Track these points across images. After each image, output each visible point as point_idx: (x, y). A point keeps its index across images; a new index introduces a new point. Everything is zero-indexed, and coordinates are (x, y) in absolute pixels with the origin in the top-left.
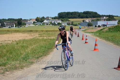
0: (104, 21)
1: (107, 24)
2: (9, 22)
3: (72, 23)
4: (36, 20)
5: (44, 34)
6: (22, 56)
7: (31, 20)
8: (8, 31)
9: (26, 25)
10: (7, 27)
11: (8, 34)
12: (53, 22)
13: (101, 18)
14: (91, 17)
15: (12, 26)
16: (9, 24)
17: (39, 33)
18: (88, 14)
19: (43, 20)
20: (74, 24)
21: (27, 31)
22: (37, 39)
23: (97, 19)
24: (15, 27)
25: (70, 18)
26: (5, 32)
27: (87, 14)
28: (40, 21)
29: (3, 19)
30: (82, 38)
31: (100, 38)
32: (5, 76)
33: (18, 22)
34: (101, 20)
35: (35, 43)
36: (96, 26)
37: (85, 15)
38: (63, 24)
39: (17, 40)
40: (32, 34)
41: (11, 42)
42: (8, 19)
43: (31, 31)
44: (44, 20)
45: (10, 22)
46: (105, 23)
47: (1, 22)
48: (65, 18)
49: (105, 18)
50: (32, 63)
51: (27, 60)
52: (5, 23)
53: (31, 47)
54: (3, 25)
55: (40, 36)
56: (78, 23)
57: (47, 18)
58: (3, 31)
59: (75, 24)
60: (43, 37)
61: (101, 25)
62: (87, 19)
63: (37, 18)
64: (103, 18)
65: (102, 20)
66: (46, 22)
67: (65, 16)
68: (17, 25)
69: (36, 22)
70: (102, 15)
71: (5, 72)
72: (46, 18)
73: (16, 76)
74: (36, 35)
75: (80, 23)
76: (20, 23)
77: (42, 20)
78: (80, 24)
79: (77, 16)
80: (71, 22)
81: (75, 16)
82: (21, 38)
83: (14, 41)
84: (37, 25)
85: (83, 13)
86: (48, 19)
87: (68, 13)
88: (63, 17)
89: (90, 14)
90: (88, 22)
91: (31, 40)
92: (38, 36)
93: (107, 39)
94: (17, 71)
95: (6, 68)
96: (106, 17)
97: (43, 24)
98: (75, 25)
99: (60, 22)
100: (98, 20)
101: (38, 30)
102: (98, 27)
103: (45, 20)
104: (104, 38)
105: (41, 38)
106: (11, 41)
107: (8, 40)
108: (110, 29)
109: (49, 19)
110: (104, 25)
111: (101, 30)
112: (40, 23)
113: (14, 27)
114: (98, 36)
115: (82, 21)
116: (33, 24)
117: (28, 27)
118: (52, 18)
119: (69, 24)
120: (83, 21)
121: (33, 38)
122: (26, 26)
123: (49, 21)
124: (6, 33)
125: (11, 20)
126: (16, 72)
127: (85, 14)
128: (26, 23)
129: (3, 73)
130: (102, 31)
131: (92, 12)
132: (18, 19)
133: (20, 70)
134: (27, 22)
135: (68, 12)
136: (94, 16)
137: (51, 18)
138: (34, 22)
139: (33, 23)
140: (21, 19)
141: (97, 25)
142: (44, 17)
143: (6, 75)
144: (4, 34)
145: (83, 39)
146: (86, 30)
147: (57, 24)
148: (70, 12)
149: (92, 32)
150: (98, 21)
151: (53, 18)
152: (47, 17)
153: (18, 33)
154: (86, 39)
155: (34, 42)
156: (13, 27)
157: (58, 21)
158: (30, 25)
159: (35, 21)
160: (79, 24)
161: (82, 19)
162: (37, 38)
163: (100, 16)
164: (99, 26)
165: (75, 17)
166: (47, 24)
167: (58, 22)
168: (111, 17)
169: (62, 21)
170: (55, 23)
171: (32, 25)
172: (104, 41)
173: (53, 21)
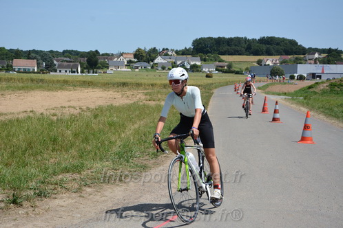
0: (315, 63)
1: (323, 73)
2: (65, 59)
3: (230, 66)
4: (136, 56)
5: (158, 92)
6: (115, 149)
7: (121, 55)
8: (66, 82)
9: (108, 67)
10: (60, 71)
11: (67, 90)
12: (178, 63)
13: (306, 55)
14: (279, 53)
15: (73, 70)
16: (65, 63)
17: (145, 91)
18: (271, 44)
19: (154, 55)
20: (233, 69)
21: (114, 85)
22: (144, 105)
23: (297, 58)
24: (80, 74)
25: (223, 54)
26: (58, 85)
27: (269, 45)
28: (145, 58)
29: (51, 52)
30: (264, 108)
31: (311, 110)
32: (83, 197)
33: (87, 60)
34: (306, 60)
35: (139, 117)
36: (292, 77)
37: (264, 47)
38: (204, 70)
39: (92, 106)
40: (129, 93)
41: (79, 111)
42: (64, 52)
43: (124, 84)
44: (155, 58)
45: (68, 59)
46: (316, 69)
47: (45, 59)
48: (210, 52)
49: (317, 55)
50: (144, 168)
51: (130, 161)
52: (55, 62)
53: (133, 127)
54: (50, 68)
55: (148, 97)
56: (244, 67)
57: (165, 53)
58: (53, 81)
59: (236, 70)
60: (158, 102)
61: (305, 75)
62: (268, 57)
63: (139, 50)
64: (311, 57)
65: (309, 61)
66: (161, 63)
67: (211, 47)
68: (85, 68)
69: (136, 60)
70: (310, 49)
71: (84, 188)
72: (160, 53)
73: (112, 200)
74: (139, 96)
75: (251, 67)
76: (93, 61)
77: (150, 56)
78: (249, 70)
79: (243, 49)
80: (226, 64)
81: (238, 48)
82: (101, 103)
83: (84, 108)
84: (137, 68)
85: (258, 43)
86: (167, 55)
87: (219, 42)
88: (205, 50)
89: (278, 44)
90: (271, 64)
91: (128, 108)
92: (143, 97)
93: (330, 112)
94: (112, 186)
95: (82, 177)
96: (319, 55)
97: (152, 67)
98: (237, 73)
99: (199, 63)
100: (298, 61)
101: (143, 81)
102: (298, 79)
103: (159, 58)
104: (322, 110)
105: (152, 103)
106: (78, 108)
107: (69, 107)
108: (332, 85)
109: (170, 53)
110: (314, 76)
111: (310, 87)
112: (145, 64)
113: (78, 73)
114: (302, 104)
115: (254, 62)
116: (126, 65)
117: (112, 72)
118: (177, 52)
119: (220, 68)
120: (259, 62)
121: (133, 102)
122: (109, 71)
123: (169, 60)
124: (61, 89)
125: (71, 54)
126: (110, 190)
127: (264, 45)
128: (108, 64)
129: (79, 190)
130: (311, 90)
131: (283, 40)
132: (89, 53)
133: (118, 185)
134: (111, 59)
135: (219, 38)
136: (290, 49)
137: (174, 53)
138: (130, 62)
139: (126, 63)
140: (97, 51)
141: (296, 75)
142: (155, 48)
143: (85, 196)
144: (56, 89)
145: (264, 110)
146: (267, 86)
147: (188, 67)
148: (224, 38)
149: (285, 94)
150: (300, 63)
151: (180, 51)
152: (163, 49)
153: (90, 90)
154: (276, 111)
155: (137, 112)
156: (74, 72)
157: (193, 60)
158: (119, 69)
159: (133, 60)
160: (247, 69)
161: (257, 58)
162: (141, 104)
163: (303, 51)
164: (301, 78)
165: (238, 51)
166: (163, 68)
167: (192, 63)
168: (334, 53)
169: (201, 60)
170: (185, 64)
171: (124, 69)
172: (322, 116)
173: (179, 60)
